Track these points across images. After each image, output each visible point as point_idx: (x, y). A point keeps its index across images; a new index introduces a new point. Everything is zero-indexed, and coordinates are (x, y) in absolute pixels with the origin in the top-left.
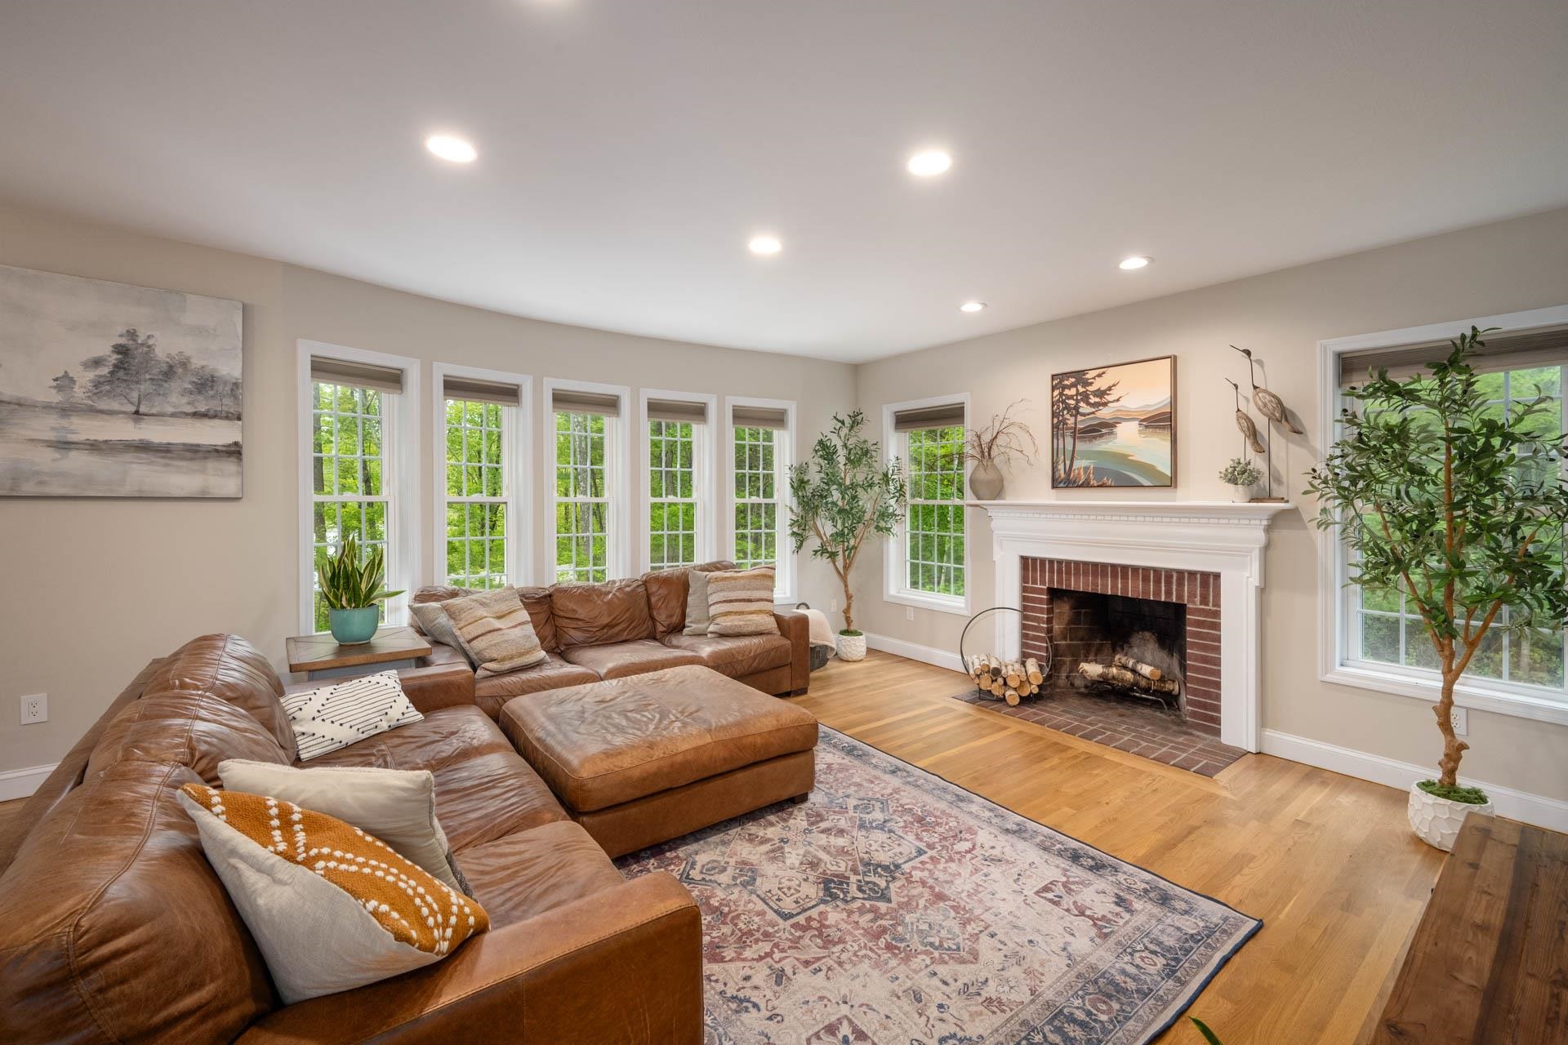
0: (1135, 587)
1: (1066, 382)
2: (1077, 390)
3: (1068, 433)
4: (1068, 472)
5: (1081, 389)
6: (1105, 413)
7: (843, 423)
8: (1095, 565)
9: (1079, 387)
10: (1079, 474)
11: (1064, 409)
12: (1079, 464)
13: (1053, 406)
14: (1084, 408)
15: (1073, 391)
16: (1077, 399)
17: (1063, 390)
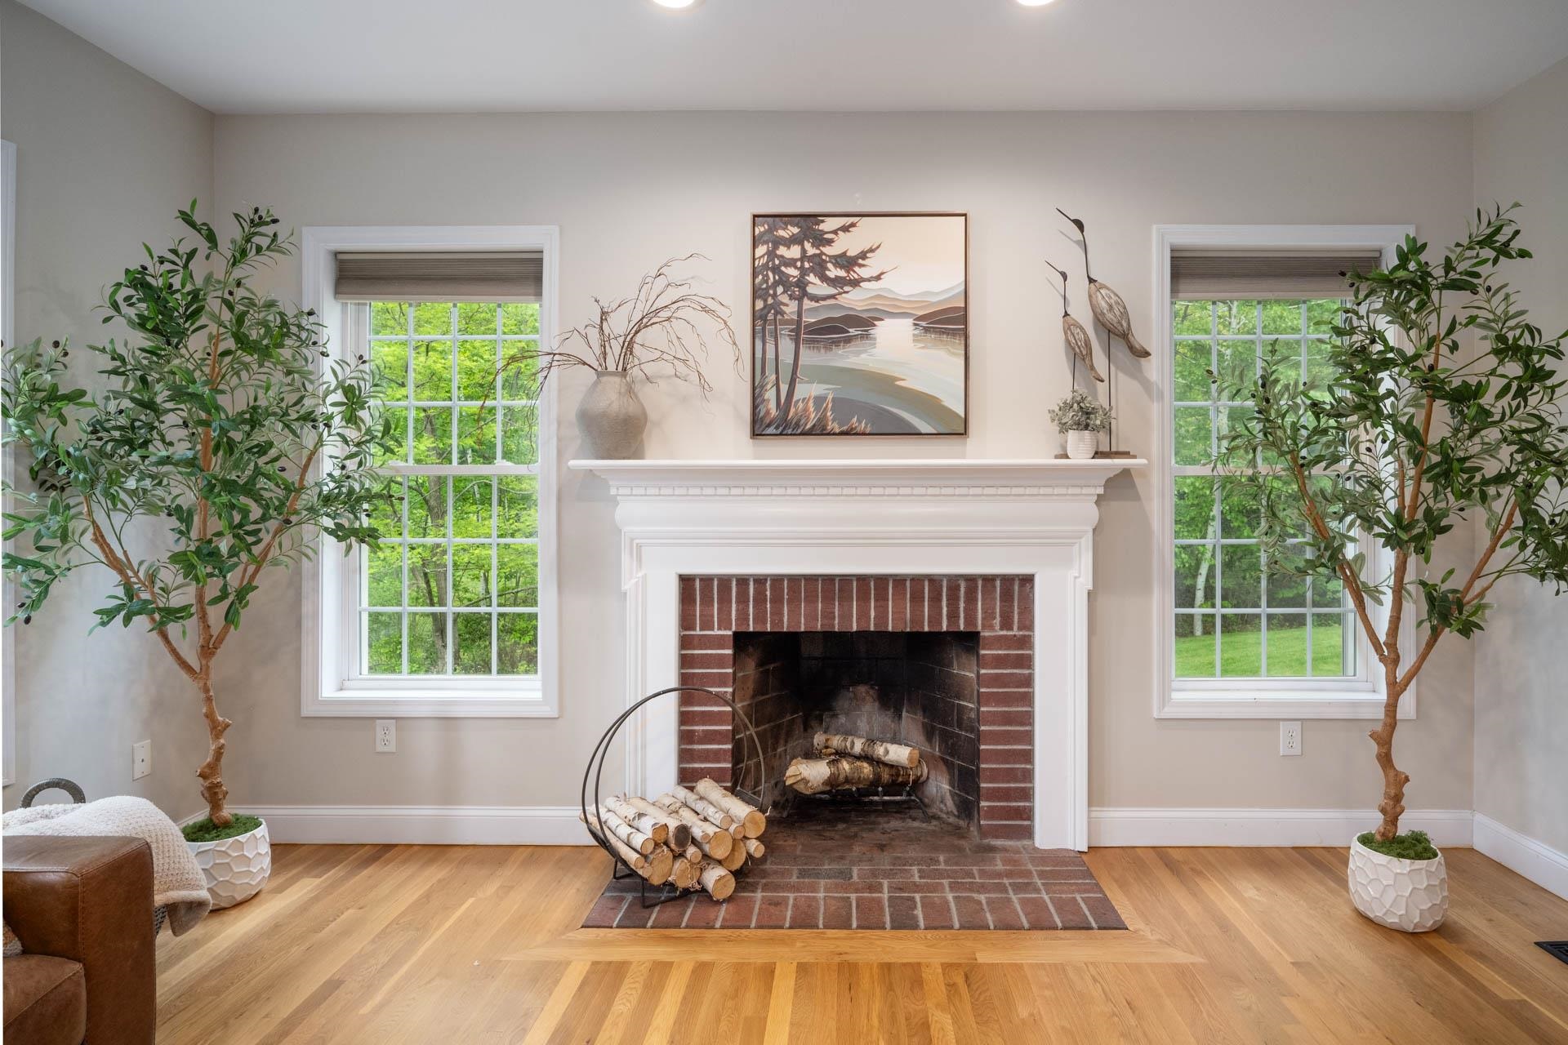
0: (899, 613)
1: (781, 233)
2: (804, 251)
3: (785, 331)
4: (785, 406)
5: (811, 251)
6: (855, 300)
7: (211, 238)
8: (829, 579)
9: (807, 246)
10: (806, 410)
11: (776, 284)
12: (806, 390)
13: (754, 276)
14: (816, 286)
15: (794, 252)
16: (802, 268)
17: (776, 247)
